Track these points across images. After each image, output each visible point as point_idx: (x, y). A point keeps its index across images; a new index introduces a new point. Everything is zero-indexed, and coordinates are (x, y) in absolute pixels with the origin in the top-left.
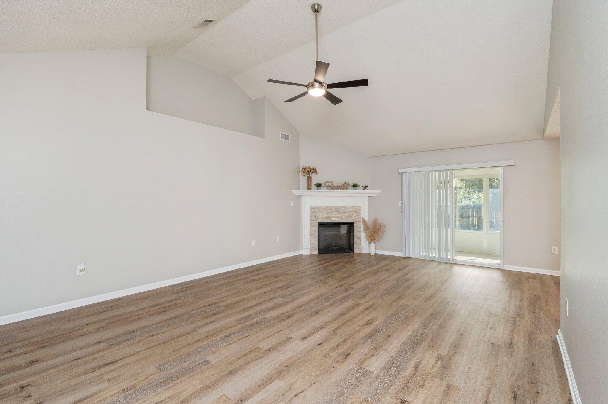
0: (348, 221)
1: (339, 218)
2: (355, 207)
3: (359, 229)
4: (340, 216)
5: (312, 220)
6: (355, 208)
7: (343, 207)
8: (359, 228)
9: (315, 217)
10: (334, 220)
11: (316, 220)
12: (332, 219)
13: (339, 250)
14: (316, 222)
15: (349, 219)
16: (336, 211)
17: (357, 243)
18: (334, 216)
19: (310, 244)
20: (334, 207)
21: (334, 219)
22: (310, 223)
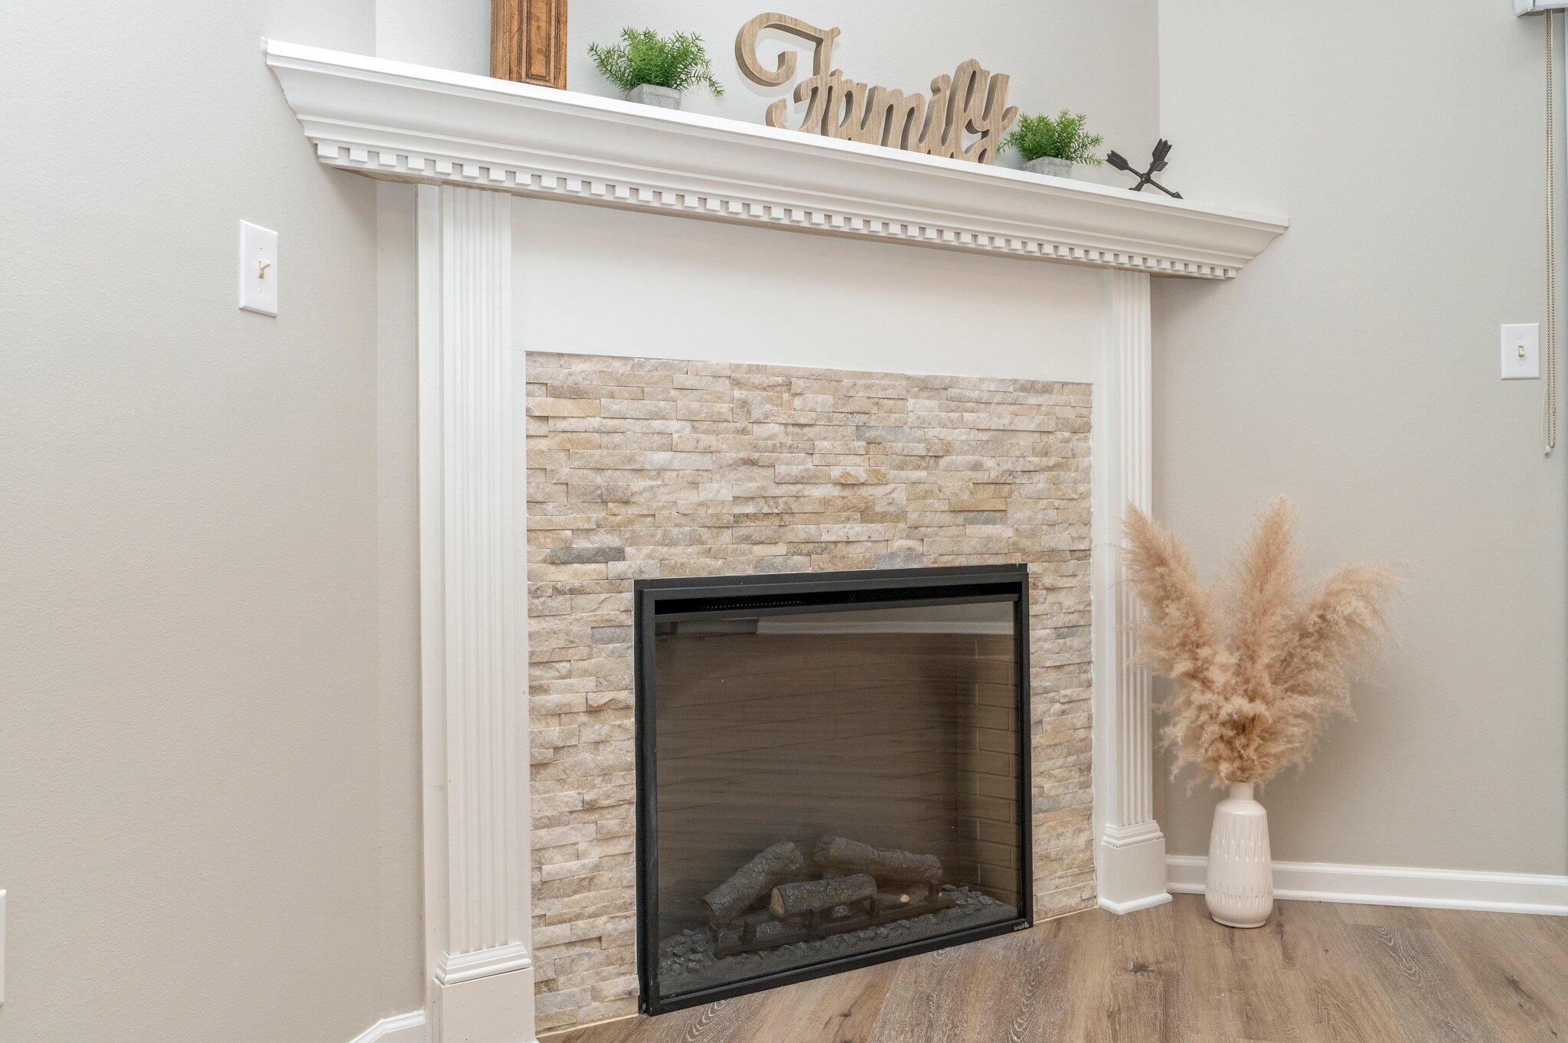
0: (974, 561)
1: (883, 518)
2: (1030, 387)
3: (1075, 642)
4: (894, 493)
5: (564, 557)
6: (1033, 400)
7: (925, 386)
8: (1072, 629)
9: (597, 514)
10: (824, 547)
11: (618, 554)
12: (801, 530)
13: (869, 913)
14: (614, 585)
15: (989, 530)
16: (851, 430)
17: (1055, 807)
18: (826, 502)
19: (541, 890)
20: (828, 380)
21: (835, 532)
22: (534, 593)
